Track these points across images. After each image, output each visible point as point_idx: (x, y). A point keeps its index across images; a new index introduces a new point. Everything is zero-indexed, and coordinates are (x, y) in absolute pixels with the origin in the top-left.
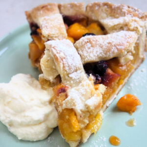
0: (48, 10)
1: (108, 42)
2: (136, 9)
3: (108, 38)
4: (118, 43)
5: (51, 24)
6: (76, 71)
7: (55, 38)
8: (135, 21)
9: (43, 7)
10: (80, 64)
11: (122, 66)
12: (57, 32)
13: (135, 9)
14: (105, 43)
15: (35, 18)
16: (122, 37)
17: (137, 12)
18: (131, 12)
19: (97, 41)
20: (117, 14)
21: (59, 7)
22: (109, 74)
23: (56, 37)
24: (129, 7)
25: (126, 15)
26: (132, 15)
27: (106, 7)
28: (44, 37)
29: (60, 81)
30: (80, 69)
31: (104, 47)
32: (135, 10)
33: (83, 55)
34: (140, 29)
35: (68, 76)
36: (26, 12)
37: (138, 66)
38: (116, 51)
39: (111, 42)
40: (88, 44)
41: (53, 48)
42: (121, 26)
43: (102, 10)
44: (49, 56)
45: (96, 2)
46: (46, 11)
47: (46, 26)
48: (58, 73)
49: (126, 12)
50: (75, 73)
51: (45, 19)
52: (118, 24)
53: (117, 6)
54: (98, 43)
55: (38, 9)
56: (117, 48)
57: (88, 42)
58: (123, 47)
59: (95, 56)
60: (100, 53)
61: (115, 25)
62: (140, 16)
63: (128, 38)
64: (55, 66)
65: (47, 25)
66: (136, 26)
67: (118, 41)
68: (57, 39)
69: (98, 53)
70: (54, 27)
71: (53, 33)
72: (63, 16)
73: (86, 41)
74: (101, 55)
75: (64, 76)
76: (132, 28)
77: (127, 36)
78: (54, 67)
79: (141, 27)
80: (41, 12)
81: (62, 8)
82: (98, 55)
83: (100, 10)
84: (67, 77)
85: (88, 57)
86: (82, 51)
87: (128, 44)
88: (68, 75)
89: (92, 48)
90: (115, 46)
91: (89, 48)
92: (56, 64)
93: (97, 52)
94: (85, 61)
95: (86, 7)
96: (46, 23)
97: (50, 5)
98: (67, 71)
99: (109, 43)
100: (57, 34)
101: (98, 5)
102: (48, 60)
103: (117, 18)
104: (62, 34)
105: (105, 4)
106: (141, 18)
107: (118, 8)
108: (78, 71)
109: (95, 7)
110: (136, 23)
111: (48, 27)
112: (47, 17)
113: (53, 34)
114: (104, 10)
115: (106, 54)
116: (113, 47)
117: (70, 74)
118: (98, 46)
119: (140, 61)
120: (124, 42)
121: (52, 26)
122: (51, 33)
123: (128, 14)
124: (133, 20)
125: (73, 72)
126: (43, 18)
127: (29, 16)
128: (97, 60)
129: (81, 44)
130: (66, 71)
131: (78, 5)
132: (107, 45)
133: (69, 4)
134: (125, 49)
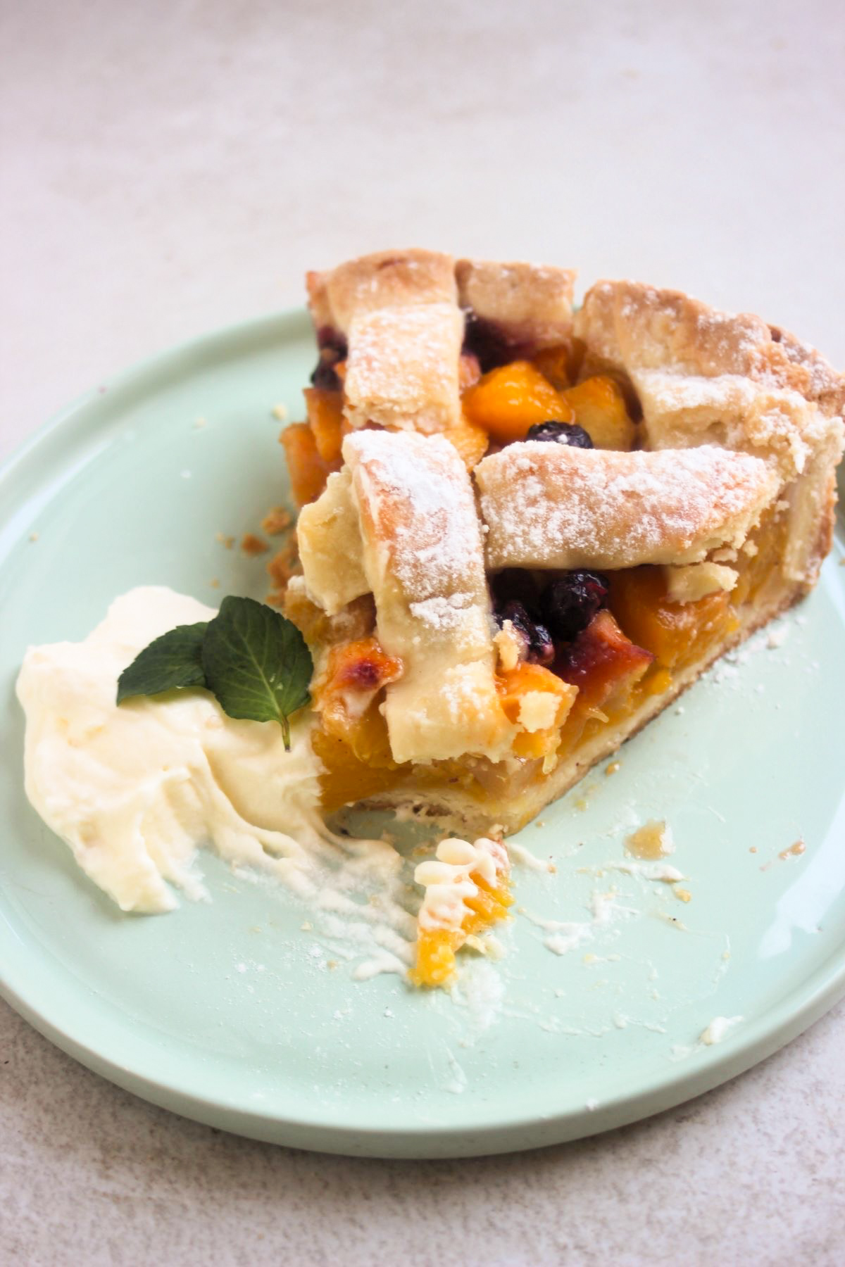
0: (406, 279)
1: (627, 487)
2: (809, 348)
3: (632, 469)
4: (673, 503)
5: (395, 351)
6: (448, 592)
7: (398, 423)
8: (785, 408)
9: (386, 264)
10: (471, 566)
11: (675, 608)
12: (415, 392)
13: (801, 351)
14: (614, 489)
15: (343, 307)
16: (699, 475)
17: (806, 366)
18: (782, 363)
19: (575, 472)
20: (713, 356)
21: (462, 273)
22: (600, 638)
23: (405, 415)
24: (776, 336)
25: (754, 372)
26: (782, 379)
27: (670, 312)
28: (352, 408)
29: (371, 625)
30: (465, 588)
31: (604, 508)
32: (803, 356)
33: (500, 528)
34: (800, 453)
35: (408, 611)
36: (311, 276)
37: (773, 616)
38: (655, 537)
39: (640, 489)
40: (532, 480)
41: (366, 466)
42: (713, 418)
43: (648, 325)
44: (344, 499)
45: (632, 281)
46: (396, 282)
47: (369, 360)
48: (366, 583)
49: (758, 356)
50: (441, 600)
51: (375, 324)
52: (700, 409)
53: (719, 319)
54: (579, 483)
55: (358, 270)
56: (662, 526)
57: (531, 471)
58: (689, 526)
59: (551, 541)
60: (581, 533)
61: (684, 410)
62: (818, 387)
63: (728, 487)
64: (360, 552)
65: (372, 352)
66: (782, 431)
67: (677, 492)
68: (408, 425)
69: (571, 532)
70: (403, 365)
71: (394, 396)
72: (469, 316)
73: (526, 463)
74: (581, 544)
75: (388, 606)
76: (760, 437)
77: (725, 477)
78: (352, 556)
79: (806, 440)
80: (374, 285)
81: (473, 282)
82: (566, 542)
83: (642, 321)
84: (398, 613)
85: (519, 540)
86: (499, 508)
87: (717, 515)
88: (406, 602)
89: (544, 503)
90: (654, 512)
91: (533, 502)
92: (365, 541)
93: (565, 523)
94: (499, 558)
95: (588, 296)
96: (374, 344)
97: (422, 258)
98: (407, 583)
99: (630, 495)
100: (415, 401)
101: (636, 296)
102: (334, 519)
103: (710, 375)
104: (434, 405)
105: (669, 300)
106: (822, 398)
107: (724, 330)
108: (458, 598)
109: (622, 304)
110: (785, 417)
111: (375, 364)
112: (386, 315)
113: (395, 402)
114: (657, 327)
115: (603, 541)
116: (645, 519)
117: (419, 601)
118: (576, 498)
119: (784, 593)
120: (701, 502)
121: (394, 360)
122: (383, 394)
123: (762, 369)
124: (772, 404)
125: (432, 596)
126: (370, 317)
127: (319, 295)
128: (562, 563)
129: (499, 476)
130: (399, 582)
131: (544, 275)
132: (621, 499)
133: (505, 267)
134: (696, 537)
